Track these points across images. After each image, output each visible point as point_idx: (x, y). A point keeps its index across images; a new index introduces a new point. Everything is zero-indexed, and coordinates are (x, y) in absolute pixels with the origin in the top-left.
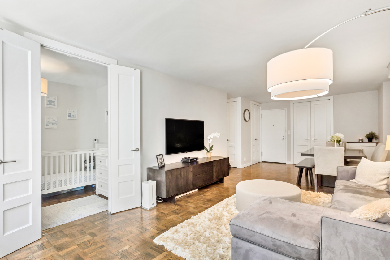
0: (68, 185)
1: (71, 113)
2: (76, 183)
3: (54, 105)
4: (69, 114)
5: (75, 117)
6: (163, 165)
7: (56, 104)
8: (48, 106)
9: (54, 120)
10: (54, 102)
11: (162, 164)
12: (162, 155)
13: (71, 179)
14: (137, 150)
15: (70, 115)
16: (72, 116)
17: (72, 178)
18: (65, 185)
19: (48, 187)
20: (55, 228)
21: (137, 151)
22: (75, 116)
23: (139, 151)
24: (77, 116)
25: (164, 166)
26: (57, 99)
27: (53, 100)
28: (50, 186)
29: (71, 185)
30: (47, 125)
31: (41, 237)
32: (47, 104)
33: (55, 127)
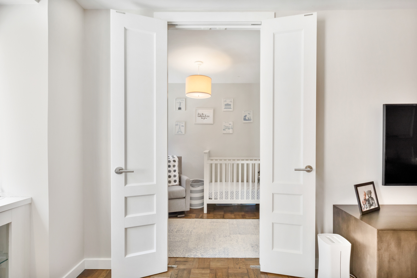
0: (234, 198)
1: (246, 116)
2: (243, 198)
3: (231, 108)
4: (244, 116)
5: (250, 120)
6: (372, 207)
7: (232, 107)
8: (225, 110)
9: (230, 124)
10: (230, 105)
11: (371, 205)
12: (372, 185)
13: (237, 192)
14: (309, 169)
15: (246, 118)
16: (247, 119)
17: (239, 191)
18: (232, 198)
19: (216, 197)
20: (190, 260)
21: (308, 171)
22: (250, 118)
23: (314, 173)
24: (252, 119)
25: (377, 210)
26: (233, 101)
27: (229, 103)
28: (217, 197)
29: (237, 200)
30: (224, 130)
31: (166, 270)
32: (224, 108)
33: (231, 131)
